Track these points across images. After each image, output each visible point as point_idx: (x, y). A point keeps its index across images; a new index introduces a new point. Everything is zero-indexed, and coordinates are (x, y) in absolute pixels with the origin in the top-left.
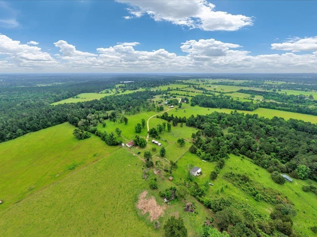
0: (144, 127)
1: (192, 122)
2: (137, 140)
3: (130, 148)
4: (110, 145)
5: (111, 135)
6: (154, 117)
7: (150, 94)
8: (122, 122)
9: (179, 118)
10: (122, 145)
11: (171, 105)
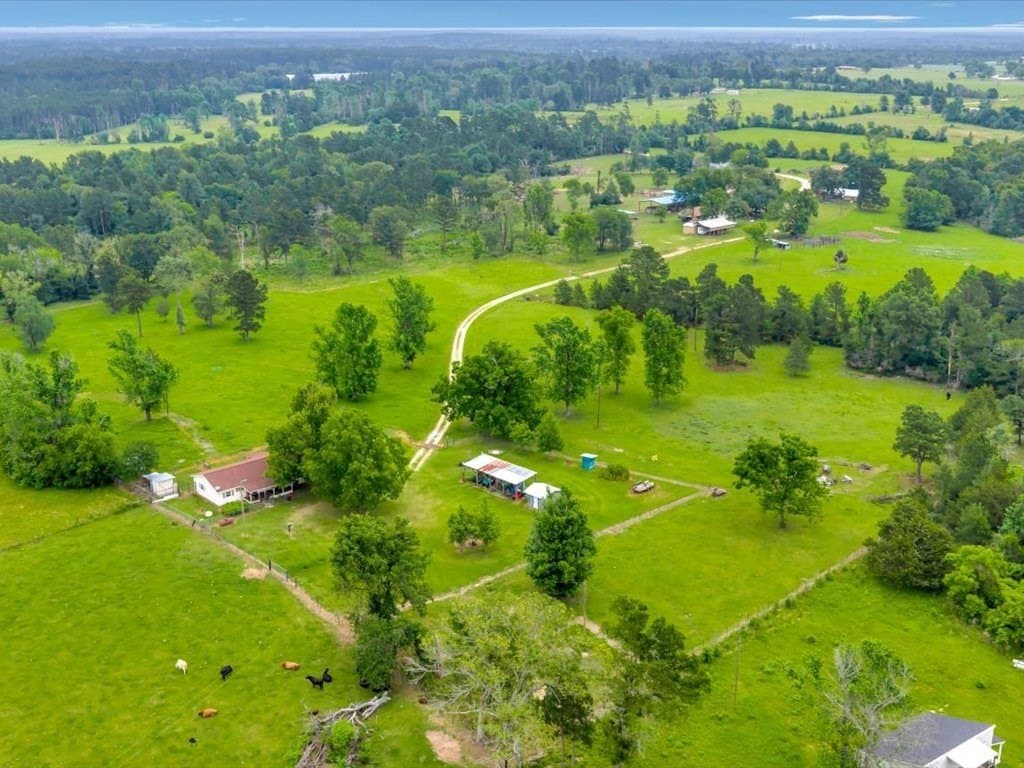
0: (416, 363)
1: (910, 323)
2: (307, 428)
3: (232, 512)
4: (30, 485)
5: (50, 383)
6: (528, 298)
7: (522, 138)
8: (217, 319)
9: (771, 297)
10: (148, 483)
11: (713, 214)
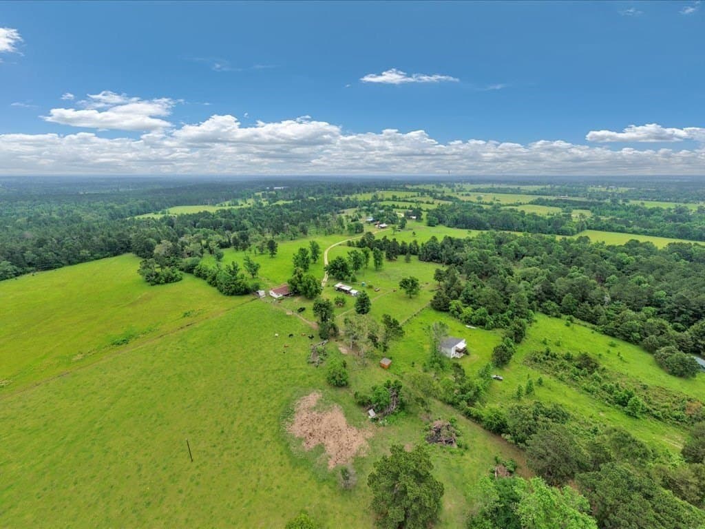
0: (317, 262)
3: (280, 300)
4: (228, 295)
6: (340, 245)
8: (264, 252)
9: (400, 243)
11: (382, 223)
